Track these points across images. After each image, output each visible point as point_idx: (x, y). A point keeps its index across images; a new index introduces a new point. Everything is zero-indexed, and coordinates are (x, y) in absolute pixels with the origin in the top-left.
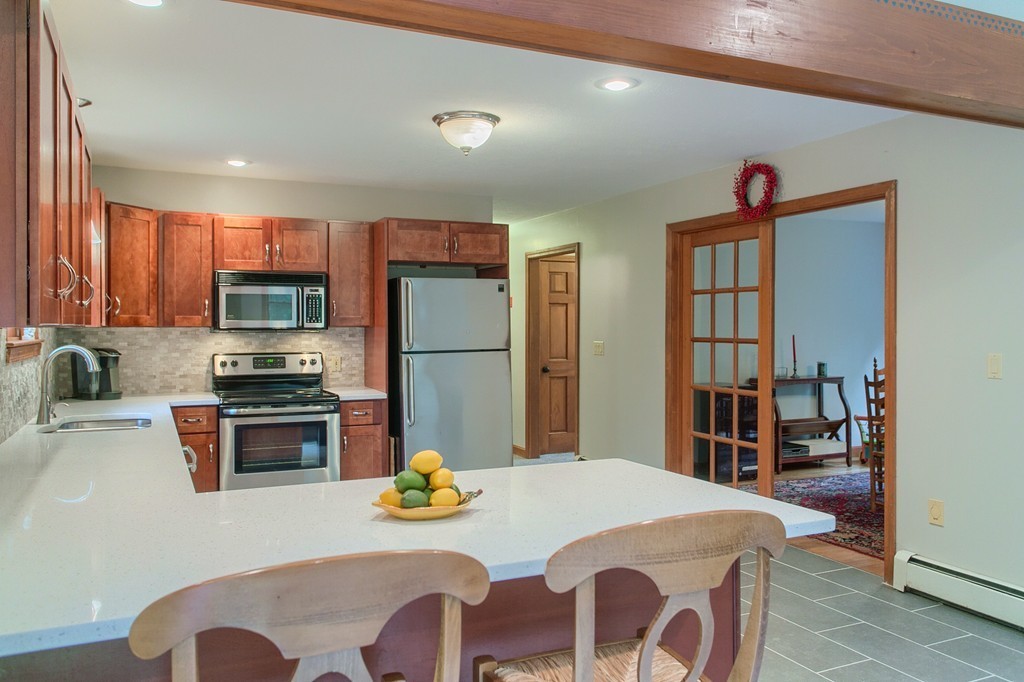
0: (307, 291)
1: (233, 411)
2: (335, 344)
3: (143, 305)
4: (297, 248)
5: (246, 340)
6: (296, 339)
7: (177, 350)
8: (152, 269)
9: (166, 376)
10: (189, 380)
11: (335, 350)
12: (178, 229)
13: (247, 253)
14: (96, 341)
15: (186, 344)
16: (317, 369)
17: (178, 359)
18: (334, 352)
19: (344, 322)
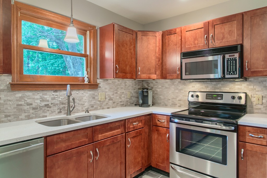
0: (227, 56)
2: (258, 88)
3: (153, 70)
4: (223, 33)
5: (206, 85)
6: (232, 85)
7: (178, 89)
8: (157, 55)
9: (174, 100)
10: (182, 102)
11: (258, 91)
12: (168, 37)
13: (196, 42)
14: (153, 85)
15: (181, 87)
16: (243, 102)
17: (177, 93)
18: (257, 93)
19: (255, 74)
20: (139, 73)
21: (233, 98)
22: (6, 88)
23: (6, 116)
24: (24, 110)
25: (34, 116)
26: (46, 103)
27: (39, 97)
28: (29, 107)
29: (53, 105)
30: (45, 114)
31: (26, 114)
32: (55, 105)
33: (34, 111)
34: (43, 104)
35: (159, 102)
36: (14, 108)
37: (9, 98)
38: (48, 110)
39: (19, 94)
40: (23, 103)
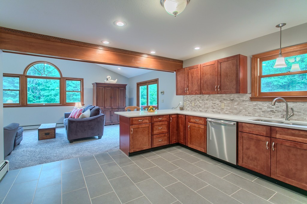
22: (249, 100)
23: (249, 113)
24: (257, 112)
25: (263, 116)
26: (273, 110)
27: (267, 105)
28: (260, 110)
29: (277, 111)
30: (271, 116)
31: (259, 114)
33: (263, 113)
34: (269, 110)
36: (252, 110)
37: (250, 105)
38: (273, 114)
39: (255, 103)
40: (257, 108)
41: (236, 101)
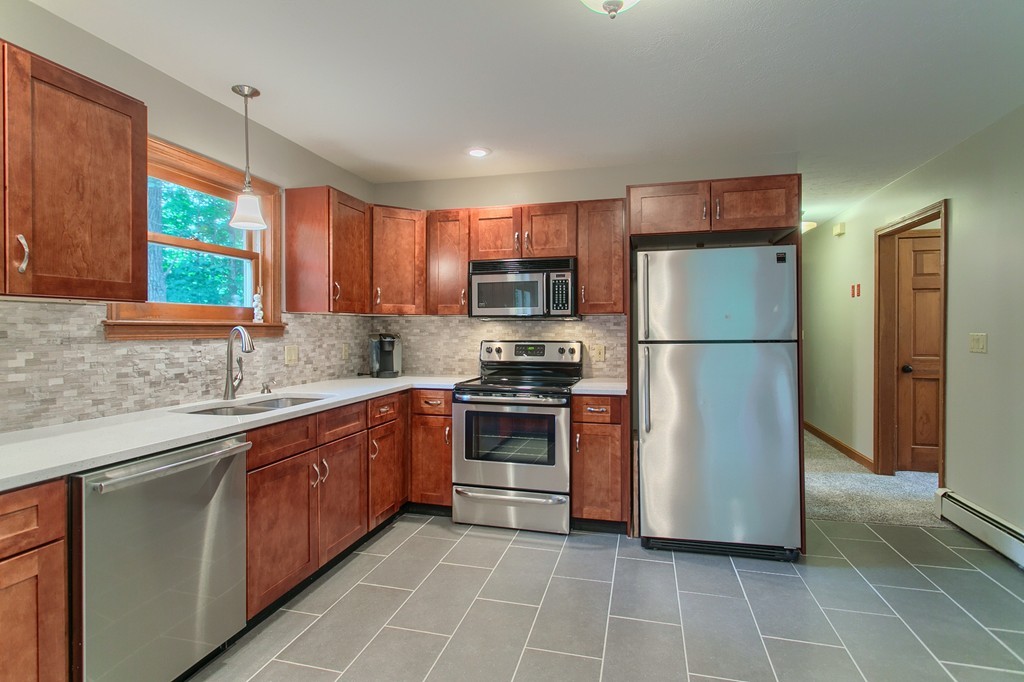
0: (553, 276)
1: (466, 397)
2: (599, 333)
3: (408, 295)
4: (547, 234)
5: (514, 328)
6: (560, 328)
7: (456, 336)
8: (417, 263)
9: (448, 360)
10: (466, 364)
11: (599, 339)
12: (441, 226)
13: (499, 243)
14: (398, 328)
15: (463, 332)
16: (576, 358)
17: (456, 344)
18: (597, 342)
19: (595, 308)
20: (378, 301)
21: (562, 351)
22: (94, 334)
23: (96, 403)
24: (133, 388)
25: (153, 401)
26: (178, 371)
27: (163, 356)
28: (142, 379)
29: (191, 375)
30: (176, 398)
31: (137, 397)
32: (195, 375)
33: (153, 389)
34: (173, 372)
35: (414, 366)
36: (112, 382)
37: (101, 359)
38: (182, 388)
39: (122, 350)
40: (129, 370)
41: (23, 343)
